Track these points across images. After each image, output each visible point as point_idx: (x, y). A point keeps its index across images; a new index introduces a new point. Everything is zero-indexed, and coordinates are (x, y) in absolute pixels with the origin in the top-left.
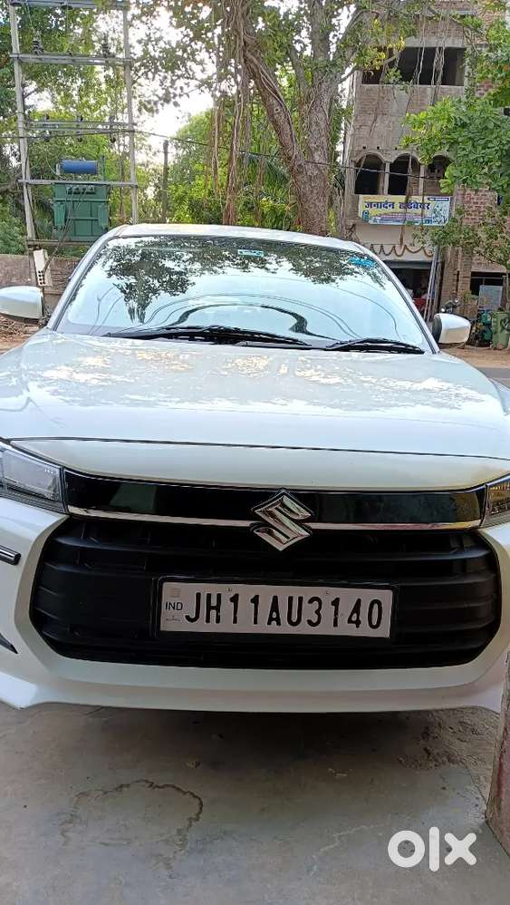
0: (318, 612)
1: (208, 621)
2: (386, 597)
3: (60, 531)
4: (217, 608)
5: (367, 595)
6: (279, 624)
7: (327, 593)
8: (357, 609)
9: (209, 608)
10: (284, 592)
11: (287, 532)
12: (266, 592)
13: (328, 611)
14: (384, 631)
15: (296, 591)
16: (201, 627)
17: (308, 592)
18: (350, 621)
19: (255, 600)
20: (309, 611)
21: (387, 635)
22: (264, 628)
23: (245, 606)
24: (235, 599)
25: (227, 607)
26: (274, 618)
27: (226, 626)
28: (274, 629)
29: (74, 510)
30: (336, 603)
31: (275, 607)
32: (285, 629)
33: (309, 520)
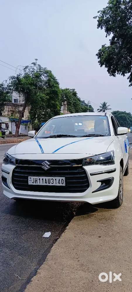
0: (53, 181)
1: (36, 183)
2: (64, 178)
3: (15, 168)
4: (37, 181)
5: (61, 178)
6: (47, 183)
7: (54, 178)
8: (59, 181)
9: (36, 181)
10: (47, 178)
11: (46, 167)
12: (44, 178)
13: (54, 181)
14: (64, 185)
15: (49, 178)
16: (34, 184)
17: (51, 178)
18: (58, 183)
19: (43, 179)
20: (51, 181)
21: (65, 185)
22: (44, 184)
23: (41, 180)
24: (39, 179)
25: (38, 180)
26: (46, 183)
27: (38, 184)
28: (46, 184)
29: (17, 165)
30: (56, 180)
31: (46, 181)
32: (48, 184)
33: (50, 165)
